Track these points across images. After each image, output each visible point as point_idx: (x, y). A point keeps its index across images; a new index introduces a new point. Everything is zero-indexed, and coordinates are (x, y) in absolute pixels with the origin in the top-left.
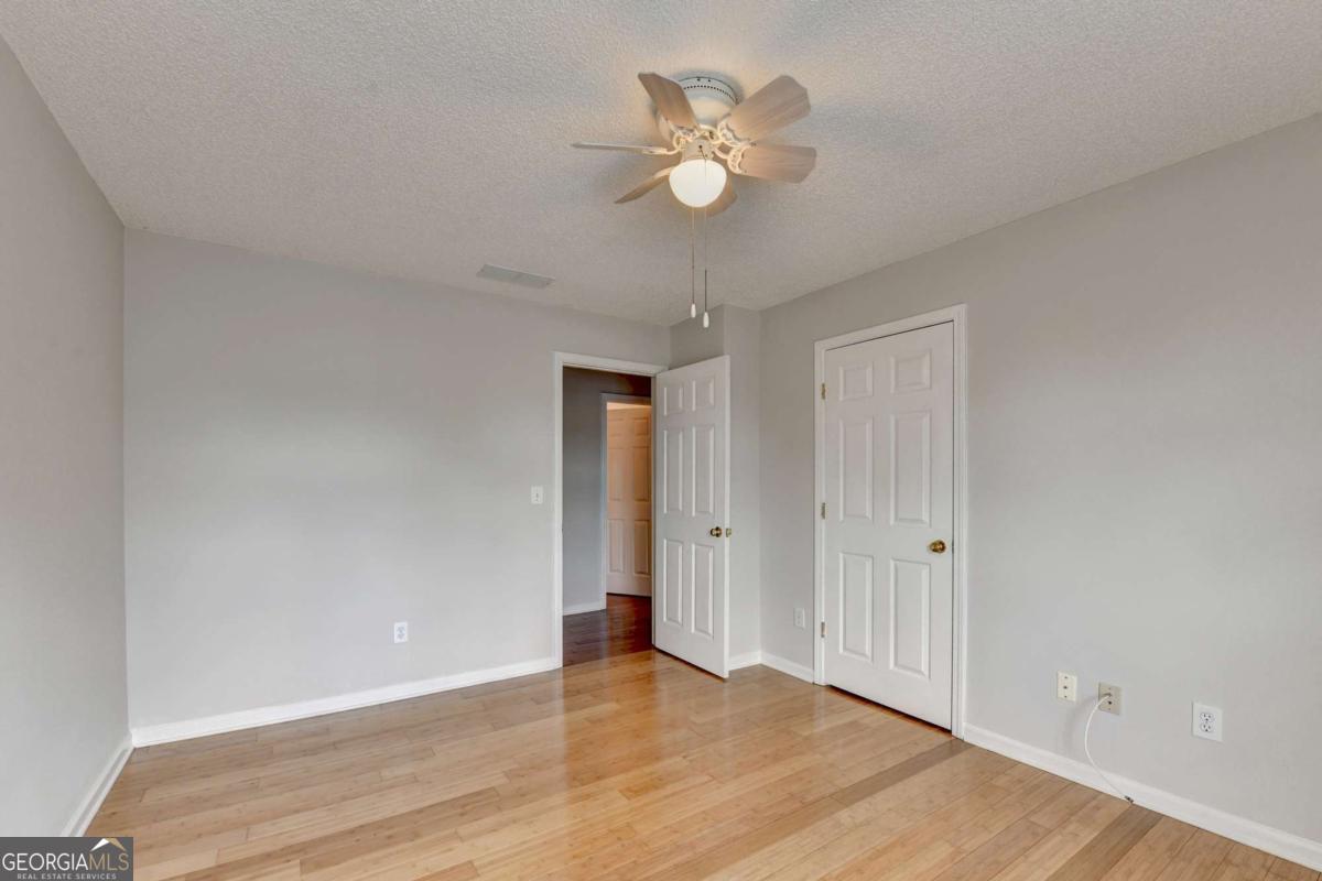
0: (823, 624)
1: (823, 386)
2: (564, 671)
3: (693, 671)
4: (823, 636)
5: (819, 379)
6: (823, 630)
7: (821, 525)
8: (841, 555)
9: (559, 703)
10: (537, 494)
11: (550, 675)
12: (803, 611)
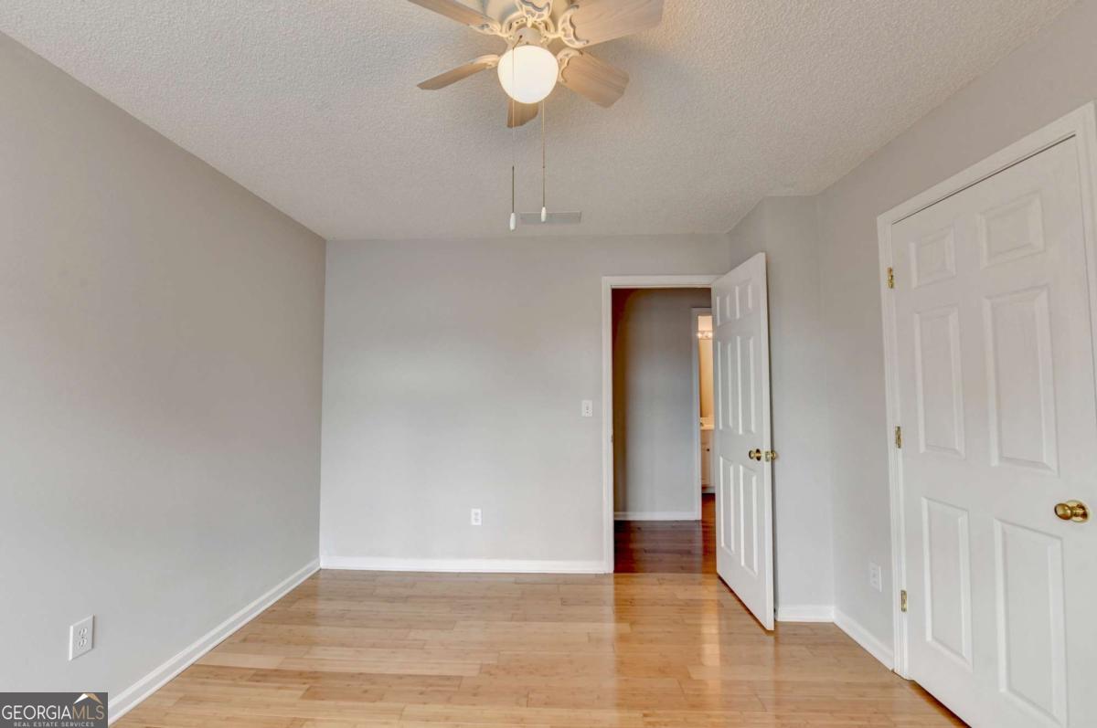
0: (903, 593)
1: (891, 270)
2: (615, 578)
3: (746, 612)
4: (904, 610)
5: (885, 261)
6: (903, 602)
7: (896, 458)
8: (924, 502)
9: (609, 610)
10: (587, 408)
11: (598, 579)
12: (880, 568)
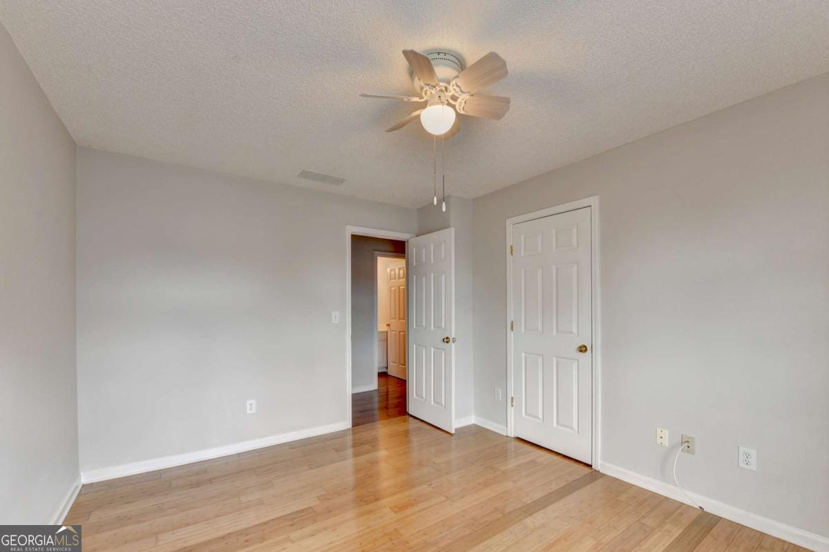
0: (512, 398)
1: (512, 247)
2: (353, 430)
4: (512, 406)
5: (510, 242)
6: (512, 402)
7: (511, 336)
8: (523, 354)
9: (350, 451)
10: (335, 316)
11: (344, 433)
12: (500, 390)
